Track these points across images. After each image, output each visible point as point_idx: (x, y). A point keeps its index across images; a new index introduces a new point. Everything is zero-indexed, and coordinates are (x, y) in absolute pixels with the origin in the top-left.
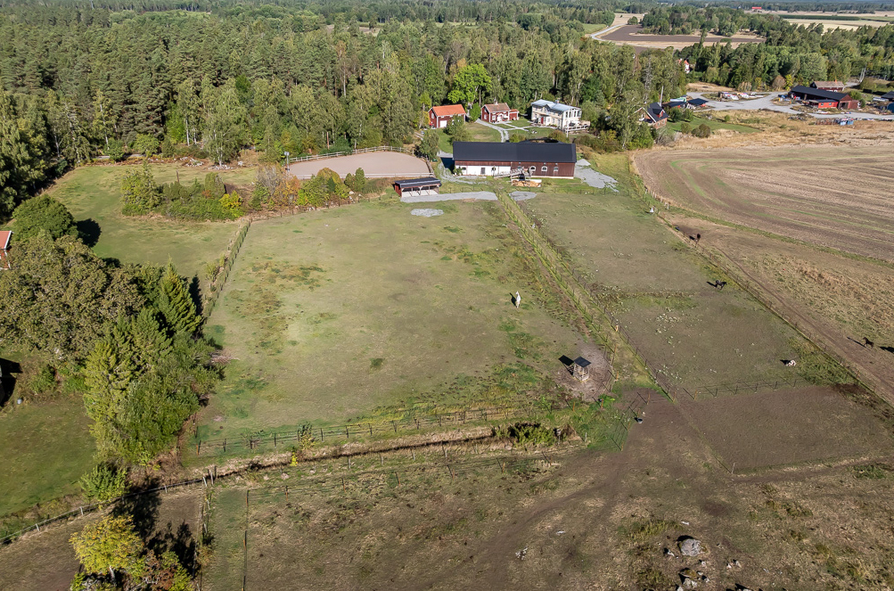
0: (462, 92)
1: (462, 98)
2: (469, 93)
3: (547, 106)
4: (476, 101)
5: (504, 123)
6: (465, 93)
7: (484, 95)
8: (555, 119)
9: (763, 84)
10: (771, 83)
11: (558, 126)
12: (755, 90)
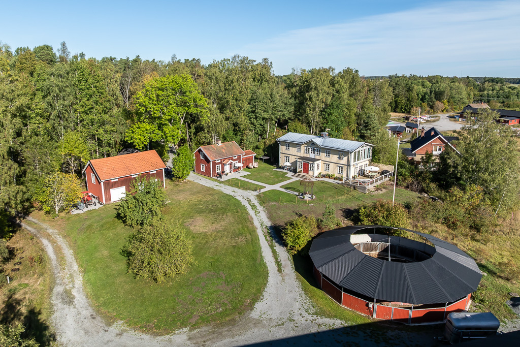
0: (154, 127)
1: (157, 137)
2: (168, 129)
3: (311, 144)
4: (182, 142)
5: (237, 176)
6: (160, 127)
7: (193, 130)
8: (331, 165)
9: (428, 109)
10: (432, 107)
11: (339, 176)
12: (423, 114)
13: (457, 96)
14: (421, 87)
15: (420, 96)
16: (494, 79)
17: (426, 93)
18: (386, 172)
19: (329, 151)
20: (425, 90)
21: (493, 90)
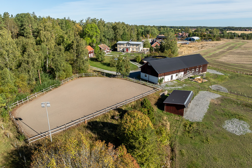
3: (128, 43)
8: (134, 49)
9: (145, 37)
10: (146, 37)
11: (137, 51)
12: (143, 39)
13: (153, 32)
14: (141, 29)
15: (141, 33)
16: (163, 26)
17: (143, 32)
18: (148, 50)
19: (133, 45)
20: (143, 30)
21: (164, 30)
